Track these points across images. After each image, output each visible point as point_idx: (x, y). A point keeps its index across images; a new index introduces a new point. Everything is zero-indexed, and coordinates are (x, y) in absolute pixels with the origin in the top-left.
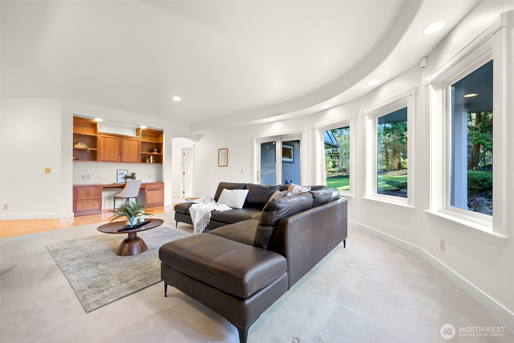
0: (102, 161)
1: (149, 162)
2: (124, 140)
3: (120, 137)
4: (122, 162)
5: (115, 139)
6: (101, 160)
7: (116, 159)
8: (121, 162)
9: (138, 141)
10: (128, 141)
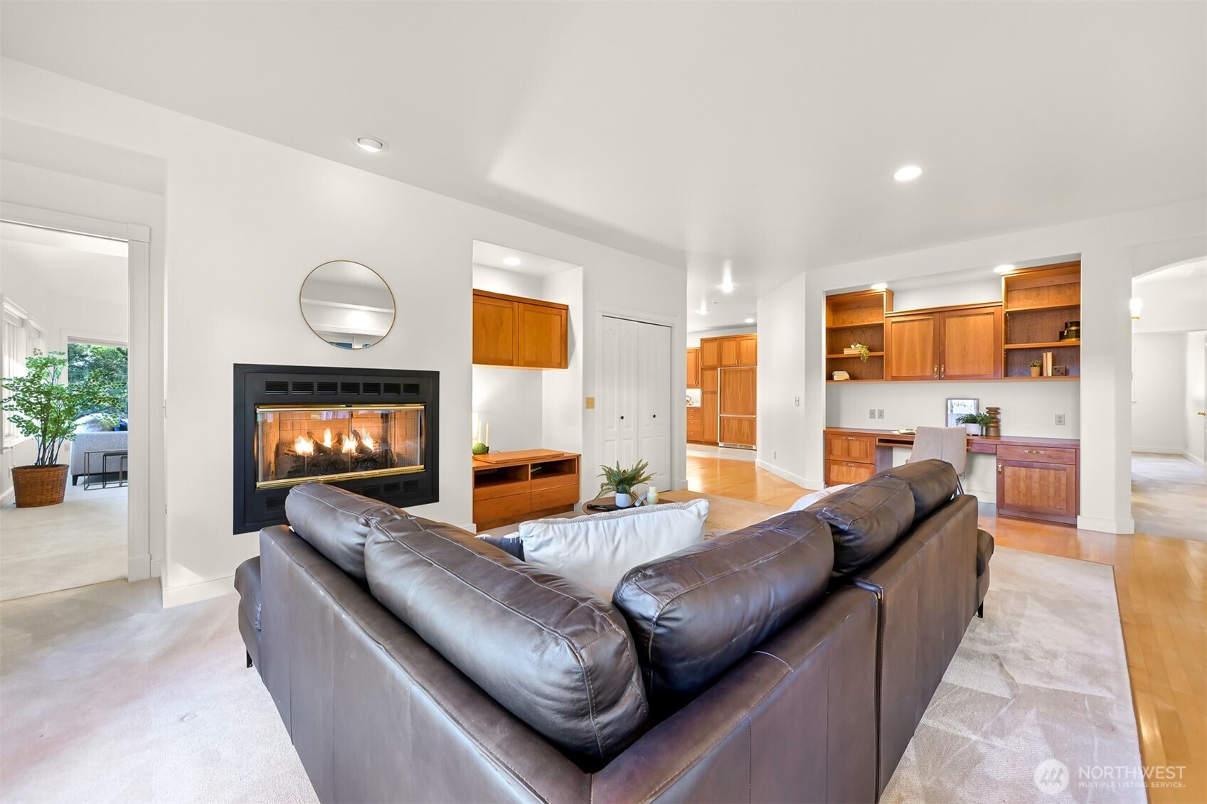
0: (895, 379)
1: (1041, 374)
2: (947, 320)
3: (938, 314)
4: (943, 379)
5: (926, 322)
6: (892, 377)
7: (928, 373)
8: (940, 378)
9: (993, 313)
10: (962, 319)
